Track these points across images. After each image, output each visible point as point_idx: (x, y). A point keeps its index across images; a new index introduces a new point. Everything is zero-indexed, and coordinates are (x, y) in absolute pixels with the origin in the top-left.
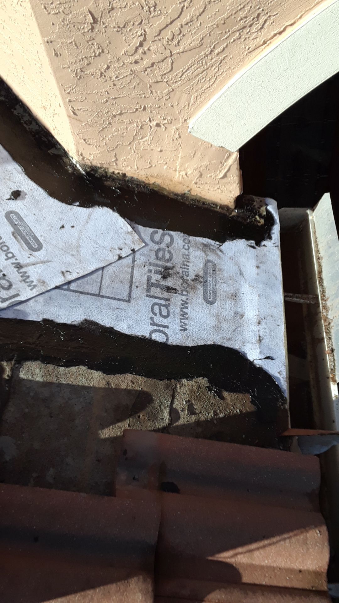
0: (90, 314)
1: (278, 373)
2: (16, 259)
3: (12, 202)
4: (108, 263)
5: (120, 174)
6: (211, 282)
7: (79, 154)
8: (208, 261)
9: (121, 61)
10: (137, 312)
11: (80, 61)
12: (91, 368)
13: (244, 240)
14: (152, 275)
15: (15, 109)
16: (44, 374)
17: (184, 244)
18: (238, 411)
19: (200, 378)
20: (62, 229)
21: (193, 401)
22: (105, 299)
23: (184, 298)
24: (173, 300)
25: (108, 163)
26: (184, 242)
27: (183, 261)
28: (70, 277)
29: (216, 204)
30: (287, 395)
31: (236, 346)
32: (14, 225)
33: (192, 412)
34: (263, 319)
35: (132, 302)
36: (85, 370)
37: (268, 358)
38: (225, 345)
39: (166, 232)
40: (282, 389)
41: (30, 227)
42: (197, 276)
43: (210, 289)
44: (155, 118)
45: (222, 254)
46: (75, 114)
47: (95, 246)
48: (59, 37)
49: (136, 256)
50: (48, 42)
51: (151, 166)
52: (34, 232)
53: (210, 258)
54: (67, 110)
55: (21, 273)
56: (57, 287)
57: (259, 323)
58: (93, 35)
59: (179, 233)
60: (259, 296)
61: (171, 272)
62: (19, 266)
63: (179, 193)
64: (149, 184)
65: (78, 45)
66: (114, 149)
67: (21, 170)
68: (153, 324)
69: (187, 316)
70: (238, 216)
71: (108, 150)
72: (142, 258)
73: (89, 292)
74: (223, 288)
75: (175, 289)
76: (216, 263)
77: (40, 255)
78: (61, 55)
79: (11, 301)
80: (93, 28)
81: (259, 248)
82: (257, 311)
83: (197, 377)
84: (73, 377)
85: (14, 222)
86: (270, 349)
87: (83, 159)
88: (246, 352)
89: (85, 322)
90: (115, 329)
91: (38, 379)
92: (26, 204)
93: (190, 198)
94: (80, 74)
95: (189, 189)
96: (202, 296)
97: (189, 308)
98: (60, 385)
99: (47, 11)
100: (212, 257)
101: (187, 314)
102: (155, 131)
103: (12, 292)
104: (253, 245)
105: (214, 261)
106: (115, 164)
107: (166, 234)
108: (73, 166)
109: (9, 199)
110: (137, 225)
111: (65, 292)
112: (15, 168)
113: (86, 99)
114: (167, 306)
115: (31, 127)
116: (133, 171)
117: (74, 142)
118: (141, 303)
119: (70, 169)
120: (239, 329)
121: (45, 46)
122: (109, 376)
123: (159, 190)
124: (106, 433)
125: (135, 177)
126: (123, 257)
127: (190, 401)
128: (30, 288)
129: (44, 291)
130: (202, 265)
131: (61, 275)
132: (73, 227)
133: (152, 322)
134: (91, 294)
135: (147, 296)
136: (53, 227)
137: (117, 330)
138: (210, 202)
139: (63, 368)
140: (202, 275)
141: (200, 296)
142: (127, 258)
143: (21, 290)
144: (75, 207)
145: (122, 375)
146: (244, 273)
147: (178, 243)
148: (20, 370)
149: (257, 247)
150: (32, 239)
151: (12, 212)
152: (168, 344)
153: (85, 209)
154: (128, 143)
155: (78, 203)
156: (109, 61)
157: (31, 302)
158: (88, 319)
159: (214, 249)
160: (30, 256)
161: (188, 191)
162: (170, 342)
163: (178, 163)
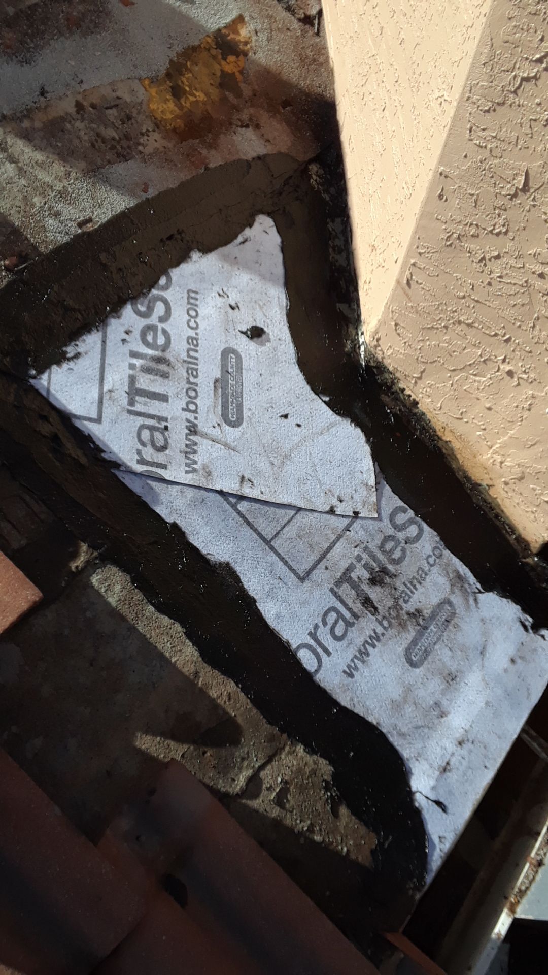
0: (239, 560)
1: (440, 837)
2: (196, 418)
3: (244, 338)
4: (311, 508)
5: (411, 398)
6: (432, 634)
7: (376, 337)
8: (448, 602)
9: (522, 260)
10: (303, 604)
11: (466, 225)
12: (189, 635)
13: (519, 607)
14: (358, 566)
15: (333, 221)
16: (123, 599)
17: (431, 553)
18: (345, 849)
19: (325, 762)
20: (283, 418)
21: (292, 787)
22: (272, 553)
23: (379, 630)
24: (363, 622)
25: (405, 375)
26: (433, 551)
27: (414, 578)
28: (247, 491)
29: (513, 529)
30: (429, 879)
31: (406, 753)
32: (225, 371)
33: (280, 801)
34: (471, 741)
35: (305, 585)
36: (179, 633)
37: (439, 803)
38: (391, 739)
39: (418, 519)
40: (429, 867)
41: (244, 388)
42: (418, 612)
43: (424, 642)
44: (513, 362)
45: (474, 605)
46: (408, 283)
47: (309, 472)
48: (461, 177)
49: (355, 525)
50: (441, 174)
51: (461, 419)
52: (244, 396)
53: (453, 599)
54: (402, 272)
55: (189, 440)
56: (221, 493)
57: (460, 743)
58: (509, 204)
59: (435, 533)
60: (486, 704)
61: (387, 580)
62: (193, 429)
63: (473, 478)
64: (440, 439)
65: (479, 203)
66: (427, 363)
67: (285, 304)
68: (313, 635)
69: (365, 658)
70: (533, 568)
71: (417, 359)
72: (361, 532)
73: (259, 529)
74: (443, 655)
75: (376, 609)
76: (457, 612)
77: (231, 434)
78: (446, 200)
79: (150, 468)
80: (515, 196)
81: (532, 635)
82: (470, 724)
83: (321, 756)
84: (158, 631)
85: (228, 365)
86: (450, 793)
87: (376, 347)
88: (413, 771)
89: (225, 567)
90: (258, 604)
91: (110, 600)
92: (259, 354)
93: (483, 496)
94: (453, 242)
95: (490, 483)
96: (406, 646)
97: (376, 650)
98: (133, 629)
99: (470, 135)
100: (457, 599)
101: (368, 654)
102: (501, 378)
103: (160, 458)
104: (527, 623)
105: (456, 608)
106: (413, 382)
107: (416, 523)
108: (356, 345)
109: (242, 332)
110: (385, 483)
111: (228, 507)
112: (279, 298)
113: (438, 275)
114: (349, 624)
115: (337, 257)
116: (431, 407)
117: (380, 317)
118: (317, 593)
119: (348, 346)
120: (426, 730)
121: (434, 177)
122: (205, 665)
123: (449, 455)
124: (146, 743)
125: (428, 416)
126: (336, 513)
127: (288, 783)
128: (187, 469)
129: (201, 485)
130: (435, 601)
131: (238, 479)
132: (299, 425)
133: (313, 631)
134: (259, 534)
135: (332, 590)
136: (272, 407)
137: (260, 608)
138: (507, 522)
139: (153, 609)
140: (427, 616)
141: (403, 643)
142: (341, 518)
143: (173, 464)
144: (320, 401)
145: (222, 676)
146: (487, 655)
147: (423, 547)
148: (98, 570)
149: (531, 631)
150: (234, 405)
151: (234, 352)
152: (314, 678)
153: (331, 412)
154: (452, 368)
155: (327, 399)
156: (504, 250)
157: (174, 489)
158: (232, 565)
159: (469, 590)
160: (216, 425)
161: (487, 485)
162: (318, 678)
163: (501, 440)
